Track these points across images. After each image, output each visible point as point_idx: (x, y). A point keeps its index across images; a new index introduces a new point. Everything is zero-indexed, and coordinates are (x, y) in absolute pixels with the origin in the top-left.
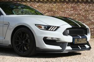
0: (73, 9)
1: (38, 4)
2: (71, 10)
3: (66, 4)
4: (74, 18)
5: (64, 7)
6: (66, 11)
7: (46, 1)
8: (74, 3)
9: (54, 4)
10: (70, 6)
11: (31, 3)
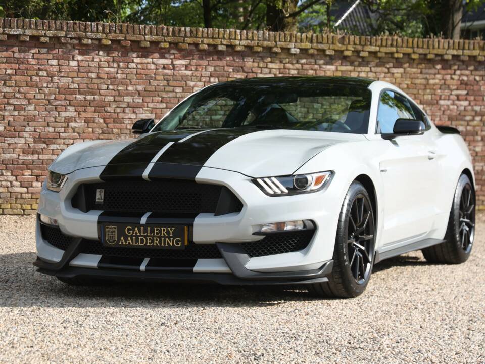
0: (465, 92)
1: (333, 68)
2: (458, 96)
3: (443, 72)
4: (469, 128)
5: (431, 82)
6: (442, 102)
7: (363, 57)
8: (472, 68)
9: (394, 70)
10: (456, 77)
11: (304, 61)
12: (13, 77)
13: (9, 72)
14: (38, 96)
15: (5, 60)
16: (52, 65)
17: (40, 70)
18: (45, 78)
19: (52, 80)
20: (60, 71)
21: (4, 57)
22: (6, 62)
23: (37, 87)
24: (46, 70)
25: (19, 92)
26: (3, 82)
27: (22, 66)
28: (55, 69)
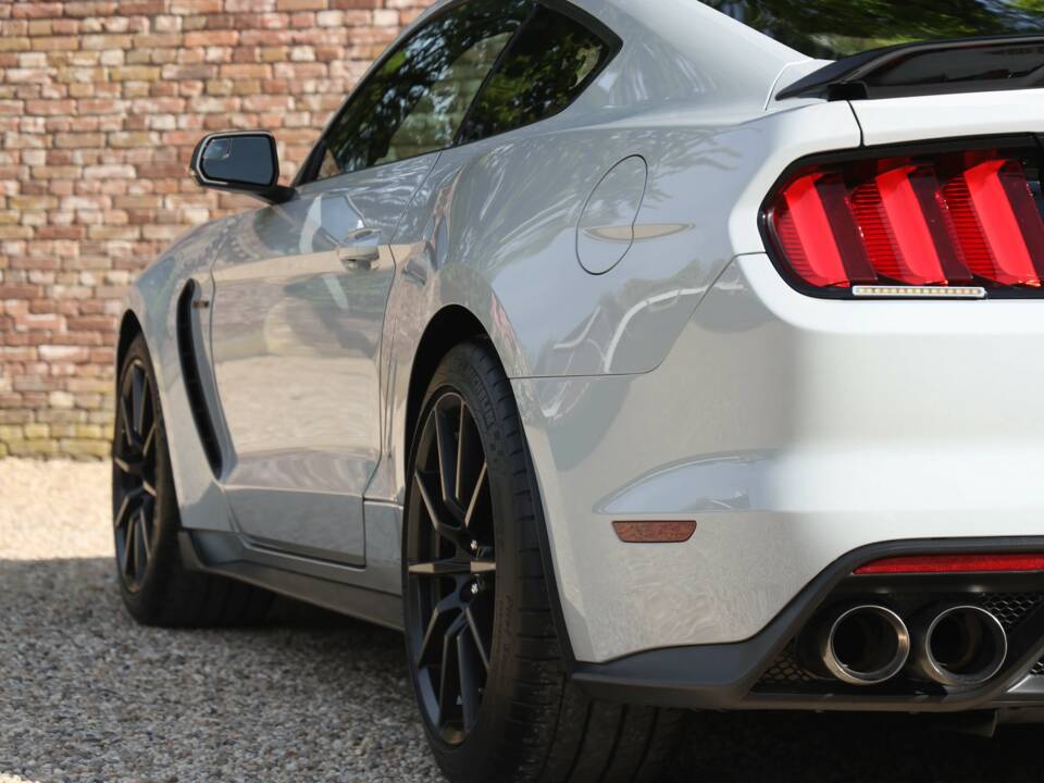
12: (226, 69)
13: (214, 54)
14: (292, 121)
15: (202, 21)
16: (325, 28)
17: (295, 43)
18: (310, 66)
19: (329, 71)
20: (349, 46)
21: (201, 14)
22: (206, 28)
23: (291, 94)
24: (311, 44)
25: (243, 111)
26: (199, 85)
27: (249, 36)
28: (335, 39)
